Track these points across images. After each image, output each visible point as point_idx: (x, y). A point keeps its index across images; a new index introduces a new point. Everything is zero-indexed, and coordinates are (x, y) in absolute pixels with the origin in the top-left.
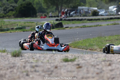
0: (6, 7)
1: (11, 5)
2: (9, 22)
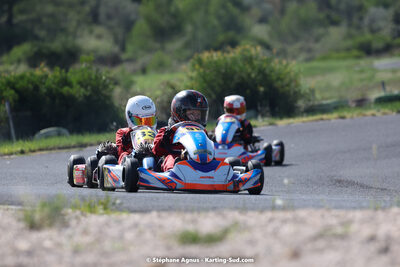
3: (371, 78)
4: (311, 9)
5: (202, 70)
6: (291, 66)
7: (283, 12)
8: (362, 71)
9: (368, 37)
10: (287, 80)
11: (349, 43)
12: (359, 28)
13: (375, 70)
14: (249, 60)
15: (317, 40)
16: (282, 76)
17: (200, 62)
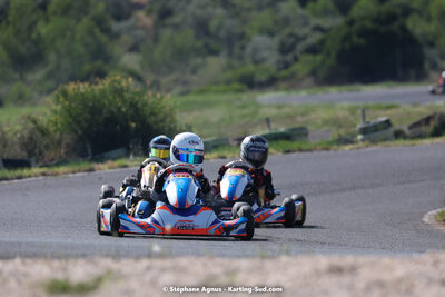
0: (291, 35)
1: (315, 21)
2: (279, 107)
3: (254, 114)
4: (187, 37)
5: (67, 103)
6: (165, 100)
7: (156, 40)
8: (244, 107)
9: (250, 68)
10: (161, 116)
11: (229, 75)
12: (240, 58)
13: (258, 106)
14: (119, 92)
15: (194, 71)
16: (156, 111)
17: (65, 94)
